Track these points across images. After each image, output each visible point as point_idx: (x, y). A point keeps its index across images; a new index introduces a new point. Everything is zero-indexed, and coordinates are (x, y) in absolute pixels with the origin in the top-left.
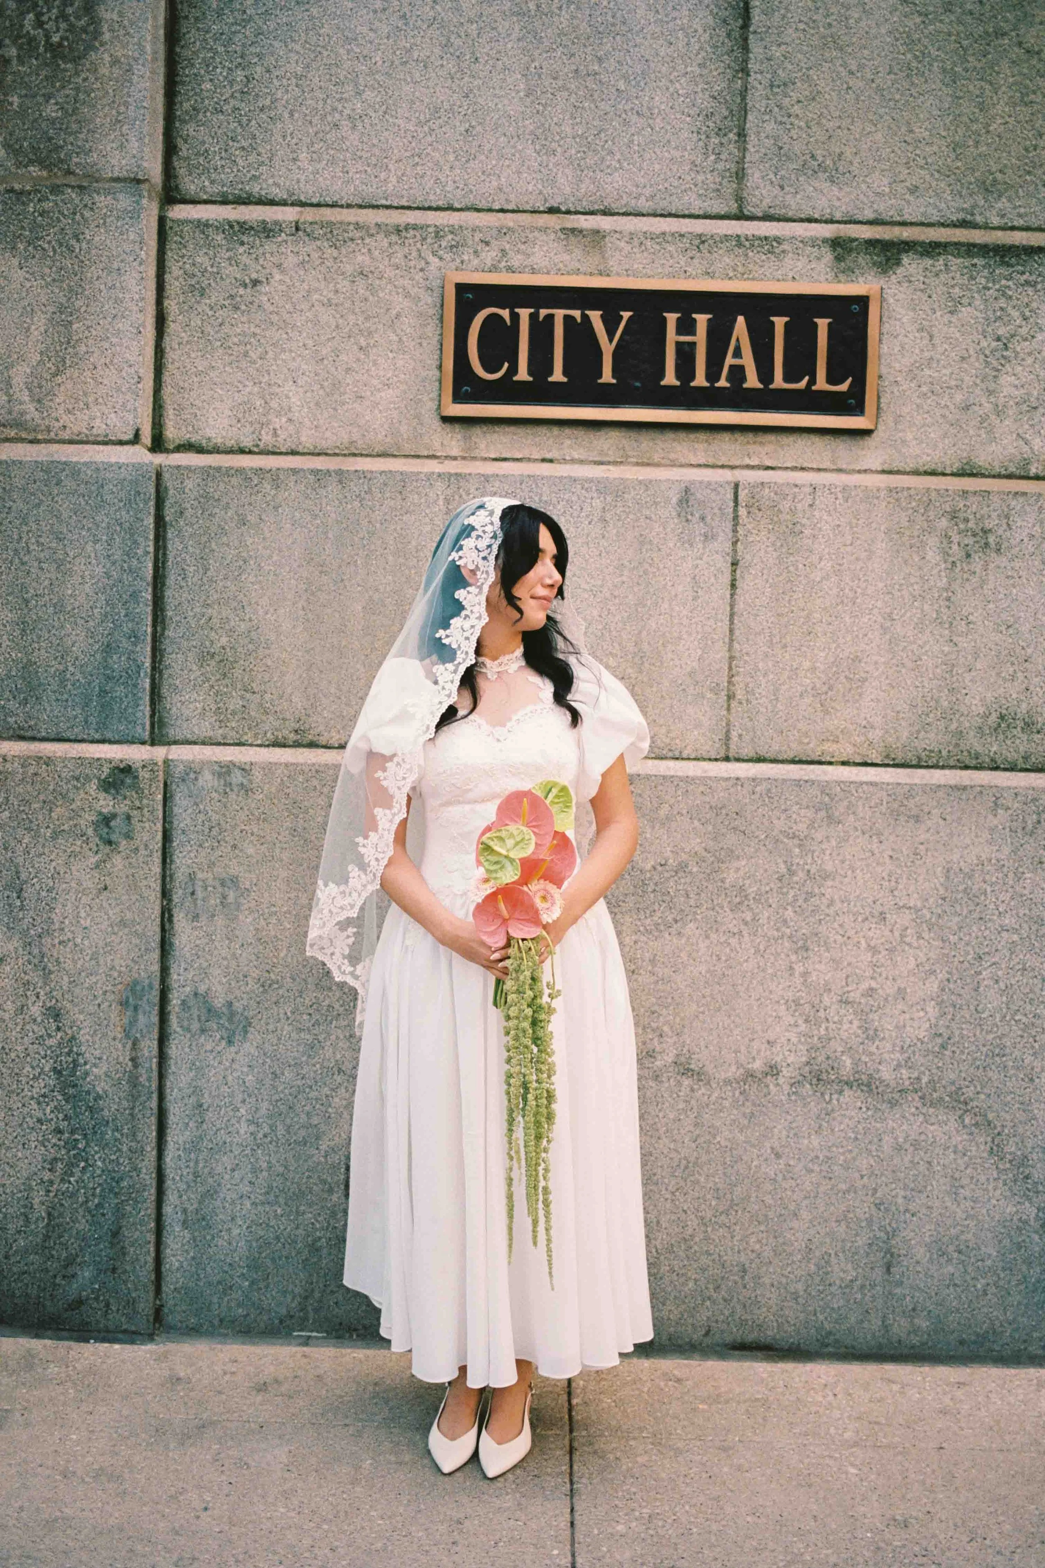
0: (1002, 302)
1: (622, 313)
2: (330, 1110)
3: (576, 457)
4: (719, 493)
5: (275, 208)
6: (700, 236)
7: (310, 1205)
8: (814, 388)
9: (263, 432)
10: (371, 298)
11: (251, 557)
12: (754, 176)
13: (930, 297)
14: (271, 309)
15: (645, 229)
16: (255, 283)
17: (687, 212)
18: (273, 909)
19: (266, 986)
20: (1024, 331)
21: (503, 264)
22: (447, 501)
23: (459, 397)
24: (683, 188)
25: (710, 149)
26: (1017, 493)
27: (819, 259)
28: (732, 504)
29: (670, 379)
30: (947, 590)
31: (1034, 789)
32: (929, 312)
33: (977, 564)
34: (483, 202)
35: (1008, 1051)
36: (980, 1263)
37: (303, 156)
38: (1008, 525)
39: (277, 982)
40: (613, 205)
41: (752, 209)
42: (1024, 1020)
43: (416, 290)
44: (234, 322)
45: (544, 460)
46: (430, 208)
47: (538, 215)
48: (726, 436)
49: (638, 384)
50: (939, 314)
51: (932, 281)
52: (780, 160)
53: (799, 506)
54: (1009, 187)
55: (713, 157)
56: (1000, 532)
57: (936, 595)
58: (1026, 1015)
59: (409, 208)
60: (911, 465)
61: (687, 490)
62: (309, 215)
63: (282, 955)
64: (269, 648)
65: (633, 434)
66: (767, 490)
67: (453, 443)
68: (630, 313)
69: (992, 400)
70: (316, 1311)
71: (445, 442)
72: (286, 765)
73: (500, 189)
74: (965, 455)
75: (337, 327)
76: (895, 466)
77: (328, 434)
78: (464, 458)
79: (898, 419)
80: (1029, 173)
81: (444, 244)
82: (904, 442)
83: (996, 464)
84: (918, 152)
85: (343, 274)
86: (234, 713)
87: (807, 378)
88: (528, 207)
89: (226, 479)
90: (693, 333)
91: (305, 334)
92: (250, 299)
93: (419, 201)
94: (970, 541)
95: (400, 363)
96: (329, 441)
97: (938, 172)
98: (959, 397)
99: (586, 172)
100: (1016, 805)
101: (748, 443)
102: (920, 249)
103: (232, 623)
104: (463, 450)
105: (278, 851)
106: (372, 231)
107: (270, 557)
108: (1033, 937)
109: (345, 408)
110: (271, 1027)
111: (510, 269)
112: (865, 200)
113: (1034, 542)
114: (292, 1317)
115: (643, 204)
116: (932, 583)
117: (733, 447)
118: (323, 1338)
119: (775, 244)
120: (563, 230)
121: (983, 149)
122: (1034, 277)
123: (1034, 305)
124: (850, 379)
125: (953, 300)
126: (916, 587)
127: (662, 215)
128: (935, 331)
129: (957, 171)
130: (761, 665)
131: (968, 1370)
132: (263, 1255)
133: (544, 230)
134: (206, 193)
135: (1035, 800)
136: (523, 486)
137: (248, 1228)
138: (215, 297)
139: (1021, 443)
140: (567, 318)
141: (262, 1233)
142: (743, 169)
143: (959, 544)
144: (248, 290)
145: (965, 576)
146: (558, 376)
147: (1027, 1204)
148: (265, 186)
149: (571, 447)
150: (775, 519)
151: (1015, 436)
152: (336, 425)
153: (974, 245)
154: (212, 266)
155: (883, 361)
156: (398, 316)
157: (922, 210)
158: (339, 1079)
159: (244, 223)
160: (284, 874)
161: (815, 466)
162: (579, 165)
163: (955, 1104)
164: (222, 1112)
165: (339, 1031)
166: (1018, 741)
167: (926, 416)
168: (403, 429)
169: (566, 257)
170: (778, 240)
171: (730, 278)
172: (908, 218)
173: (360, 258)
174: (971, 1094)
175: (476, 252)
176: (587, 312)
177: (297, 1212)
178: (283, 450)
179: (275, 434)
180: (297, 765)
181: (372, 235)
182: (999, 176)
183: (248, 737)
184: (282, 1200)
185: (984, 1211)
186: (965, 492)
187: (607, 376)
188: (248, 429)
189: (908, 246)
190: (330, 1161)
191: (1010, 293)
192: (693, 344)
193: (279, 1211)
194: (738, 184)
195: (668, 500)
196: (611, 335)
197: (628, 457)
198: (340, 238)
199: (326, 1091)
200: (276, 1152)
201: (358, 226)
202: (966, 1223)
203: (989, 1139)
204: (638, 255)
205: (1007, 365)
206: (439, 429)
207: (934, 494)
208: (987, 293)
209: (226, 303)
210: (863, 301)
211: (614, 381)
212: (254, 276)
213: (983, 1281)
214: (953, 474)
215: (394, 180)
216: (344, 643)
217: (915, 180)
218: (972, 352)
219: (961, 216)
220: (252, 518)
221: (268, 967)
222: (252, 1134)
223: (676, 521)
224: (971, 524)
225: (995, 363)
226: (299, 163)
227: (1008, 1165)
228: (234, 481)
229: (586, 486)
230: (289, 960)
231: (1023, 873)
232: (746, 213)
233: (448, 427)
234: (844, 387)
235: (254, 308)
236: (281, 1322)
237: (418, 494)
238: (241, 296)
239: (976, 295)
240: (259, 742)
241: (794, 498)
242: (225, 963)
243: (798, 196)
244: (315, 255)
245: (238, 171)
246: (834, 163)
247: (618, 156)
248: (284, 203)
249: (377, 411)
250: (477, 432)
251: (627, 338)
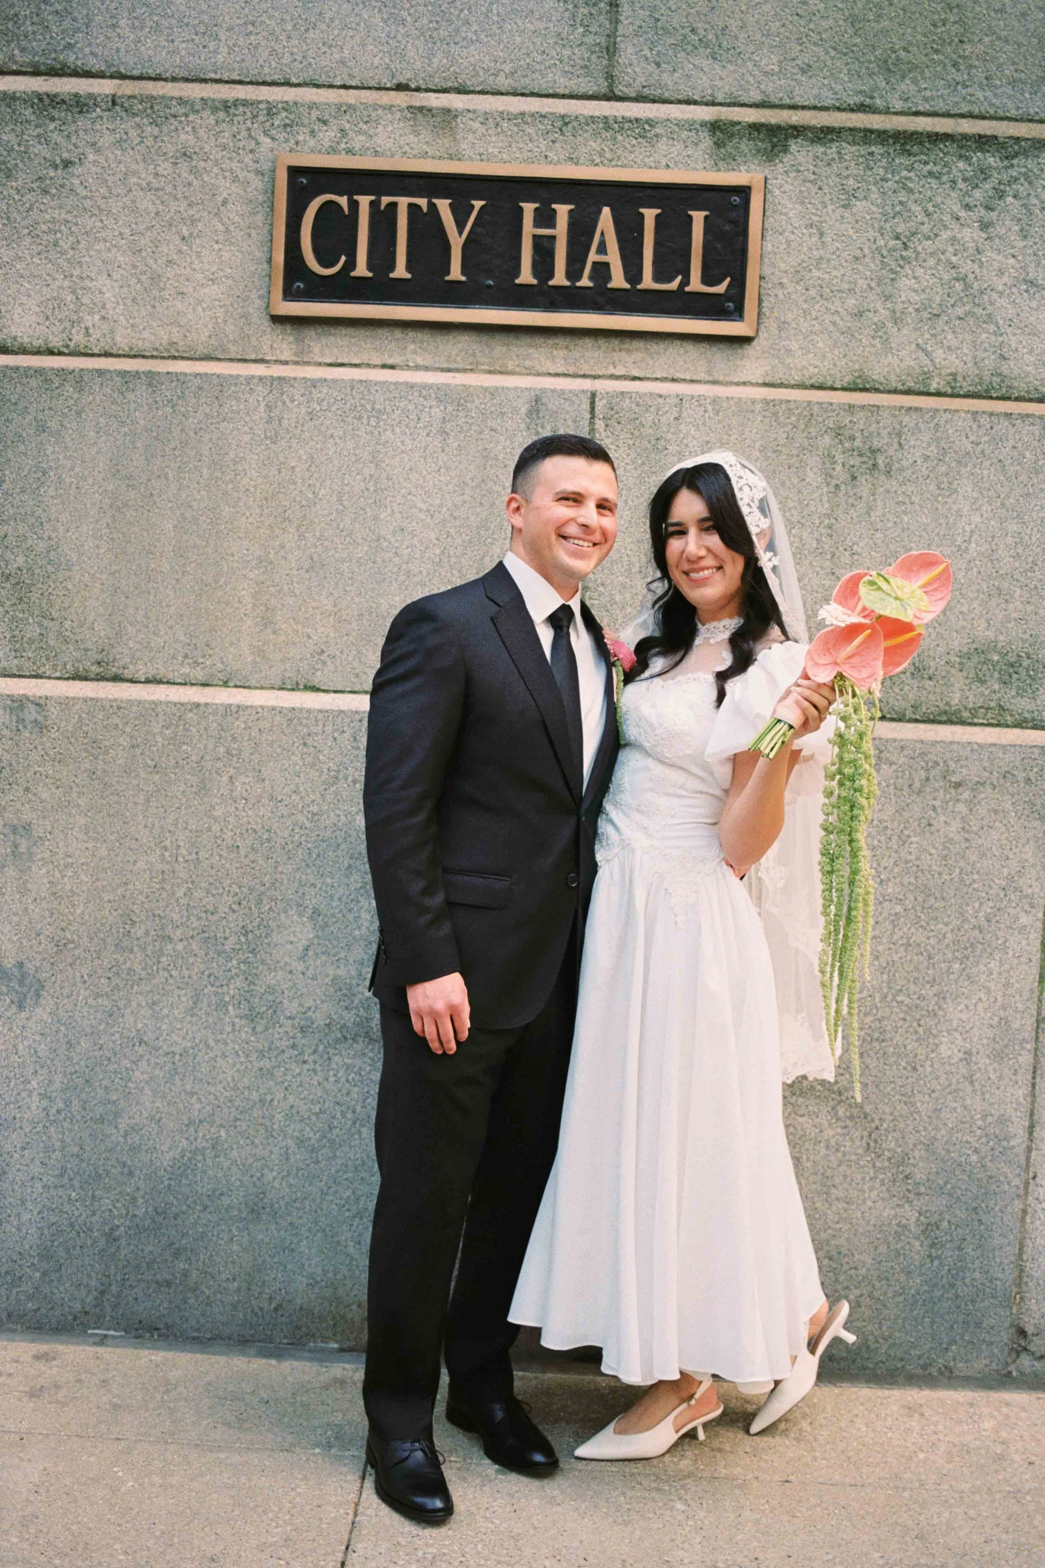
0: (902, 196)
1: (473, 202)
2: (130, 1084)
3: (421, 363)
4: (573, 402)
5: (91, 80)
6: (563, 117)
7: (108, 1189)
8: (687, 289)
9: (74, 331)
10: (195, 182)
11: (50, 468)
12: (627, 51)
13: (820, 189)
14: (84, 193)
15: (500, 109)
16: (67, 164)
17: (551, 91)
18: (70, 860)
19: (61, 946)
20: (925, 228)
21: (343, 146)
22: (269, 408)
23: (289, 294)
24: (547, 64)
25: (578, 21)
26: (910, 408)
27: (696, 144)
28: (588, 416)
29: (526, 276)
30: (828, 516)
31: (922, 742)
32: (819, 206)
33: (864, 488)
34: (323, 76)
35: (888, 1036)
36: (853, 1271)
37: (123, 22)
38: (900, 444)
39: (73, 942)
40: (468, 83)
41: (625, 89)
42: (907, 1001)
43: (245, 173)
44: (42, 207)
45: (384, 366)
46: (264, 83)
47: (384, 92)
48: (588, 342)
49: (491, 282)
50: (830, 208)
51: (824, 171)
52: (656, 33)
53: (664, 419)
54: (914, 67)
55: (581, 30)
56: (891, 452)
57: (817, 522)
58: (909, 996)
59: (240, 82)
60: (797, 378)
61: (537, 400)
62: (128, 88)
63: (78, 911)
64: (70, 570)
65: (484, 338)
66: (627, 401)
67: (284, 346)
68: (482, 203)
69: (889, 305)
70: (115, 1306)
71: (275, 346)
72: (85, 700)
73: (343, 63)
74: (857, 367)
75: (157, 214)
76: (777, 379)
77: (146, 334)
78: (296, 363)
79: (783, 325)
80: (937, 51)
81: (277, 123)
82: (789, 351)
83: (893, 377)
84: (812, 26)
85: (165, 154)
86: (31, 641)
87: (679, 278)
88: (372, 83)
89: (24, 381)
90: (553, 225)
91: (121, 223)
92: (60, 182)
93: (253, 73)
94: (856, 461)
95: (226, 255)
96: (146, 340)
97: (835, 49)
98: (851, 302)
99: (438, 44)
100: (902, 760)
101: (614, 350)
102: (810, 135)
103: (30, 542)
104: (296, 354)
105: (74, 795)
106: (197, 107)
107: (72, 469)
108: (919, 908)
109: (165, 304)
110: (66, 991)
111: (349, 151)
112: (751, 79)
113: (931, 464)
114: (86, 1313)
115: (503, 82)
116: (812, 508)
117: (597, 354)
118: (121, 1336)
119: (647, 127)
120: (410, 108)
121: (885, 23)
122: (938, 168)
123: (939, 199)
124: (729, 279)
125: (847, 193)
126: (794, 512)
127: (523, 95)
128: (825, 228)
129: (855, 48)
130: (618, 597)
131: (836, 1391)
132: (56, 1243)
133: (390, 108)
134: (16, 62)
135: (923, 754)
136: (354, 392)
137: (39, 1213)
138: (22, 179)
139: (920, 354)
140: (411, 206)
141: (53, 1219)
142: (615, 43)
143: (844, 466)
144: (59, 172)
145: (851, 501)
146: (400, 271)
147: (907, 1206)
148: (80, 56)
149: (414, 352)
150: (636, 433)
151: (914, 346)
152: (154, 324)
153: (872, 131)
154: (19, 145)
155: (766, 260)
156: (225, 202)
157: (815, 91)
158: (140, 1050)
159: (55, 96)
160: (82, 821)
161: (688, 377)
162: (431, 36)
163: (827, 1093)
164: (12, 1084)
165: (141, 998)
166: (907, 688)
167: (814, 322)
168: (229, 328)
169: (412, 138)
170: (650, 122)
171: (597, 165)
172: (801, 102)
173: (183, 137)
174: (845, 1083)
175: (312, 132)
176: (435, 201)
177: (93, 1196)
178: (96, 351)
179: (87, 333)
180: (97, 700)
181: (198, 111)
182: (903, 54)
183: (47, 670)
184: (76, 1183)
185: (859, 1214)
186: (851, 407)
187: (456, 273)
188: (57, 328)
189: (797, 131)
190: (130, 1141)
191: (911, 185)
192: (553, 238)
193: (73, 1195)
194: (609, 60)
195: (515, 411)
196: (460, 226)
197: (478, 363)
198: (162, 114)
199: (126, 1063)
200: (71, 1130)
201: (181, 101)
202: (838, 1226)
203: (865, 1134)
204: (494, 139)
205: (907, 267)
206: (269, 330)
207: (816, 409)
208: (885, 185)
209: (34, 186)
210: (744, 192)
211: (463, 278)
212: (65, 155)
213: (857, 1292)
214: (844, 389)
215: (224, 50)
216: (152, 566)
217: (806, 58)
218: (866, 251)
219: (858, 99)
220: (53, 425)
221: (64, 924)
222: (44, 1109)
223: (524, 433)
224: (858, 443)
225: (893, 264)
226: (118, 30)
227: (886, 1164)
228: (34, 383)
229: (424, 393)
230: (87, 917)
231: (909, 836)
232: (618, 93)
233: (279, 328)
234: (721, 288)
235: (65, 192)
236: (75, 1318)
237: (238, 399)
238: (51, 178)
239: (873, 188)
240: (58, 674)
241: (658, 409)
242: (16, 919)
243: (676, 75)
244: (133, 133)
245: (52, 37)
246: (717, 38)
247: (475, 27)
248: (101, 75)
249: (200, 309)
250: (310, 334)
251: (479, 230)
